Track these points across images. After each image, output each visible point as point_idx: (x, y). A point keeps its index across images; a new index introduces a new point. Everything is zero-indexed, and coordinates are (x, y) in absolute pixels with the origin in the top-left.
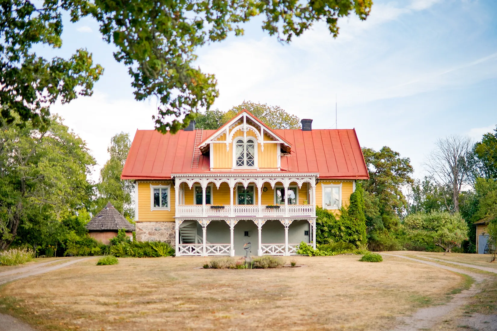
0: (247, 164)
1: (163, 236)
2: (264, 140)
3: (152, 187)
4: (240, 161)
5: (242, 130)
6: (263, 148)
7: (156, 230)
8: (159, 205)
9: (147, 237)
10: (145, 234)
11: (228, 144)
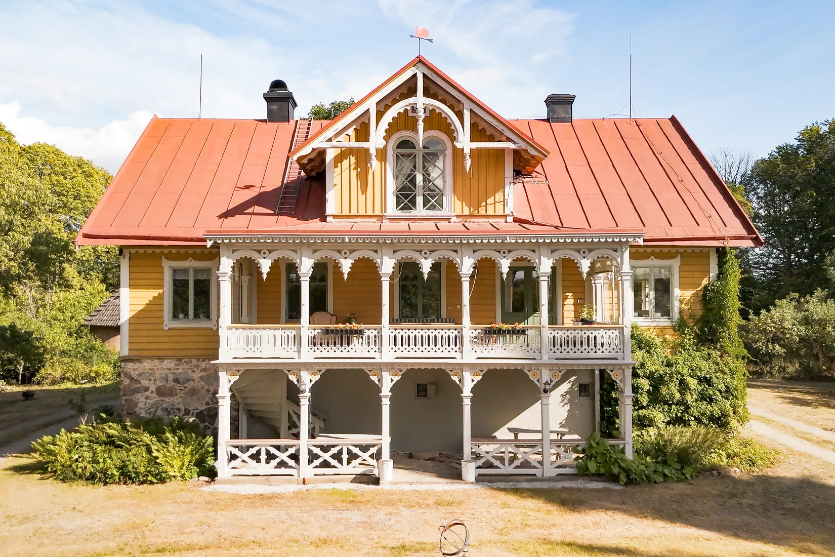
0: (424, 206)
1: (195, 398)
2: (472, 141)
3: (167, 266)
4: (406, 196)
5: (410, 114)
6: (468, 163)
7: (176, 381)
8: (186, 315)
9: (152, 401)
10: (148, 393)
11: (373, 152)
